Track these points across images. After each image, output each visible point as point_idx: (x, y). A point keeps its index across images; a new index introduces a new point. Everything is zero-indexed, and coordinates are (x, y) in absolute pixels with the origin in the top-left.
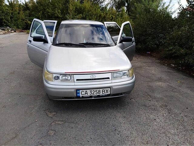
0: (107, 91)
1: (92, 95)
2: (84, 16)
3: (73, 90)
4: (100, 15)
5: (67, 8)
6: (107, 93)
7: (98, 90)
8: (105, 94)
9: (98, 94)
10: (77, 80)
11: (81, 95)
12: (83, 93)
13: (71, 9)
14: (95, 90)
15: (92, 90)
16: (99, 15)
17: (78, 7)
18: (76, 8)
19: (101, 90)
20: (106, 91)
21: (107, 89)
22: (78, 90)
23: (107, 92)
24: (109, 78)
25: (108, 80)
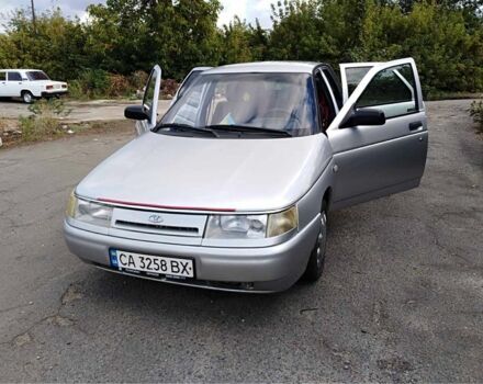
0: (185, 267)
1: (145, 270)
2: (407, 48)
3: (103, 247)
4: (460, 42)
5: (356, 31)
6: (185, 274)
7: (160, 258)
8: (179, 274)
9: (160, 271)
10: (118, 222)
11: (120, 265)
12: (125, 260)
13: (367, 32)
14: (152, 258)
15: (145, 256)
16: (454, 42)
17: (392, 24)
18: (386, 28)
19: (168, 260)
20: (181, 268)
21: (184, 261)
22: (113, 248)
23: (185, 269)
24: (196, 230)
25: (194, 234)
